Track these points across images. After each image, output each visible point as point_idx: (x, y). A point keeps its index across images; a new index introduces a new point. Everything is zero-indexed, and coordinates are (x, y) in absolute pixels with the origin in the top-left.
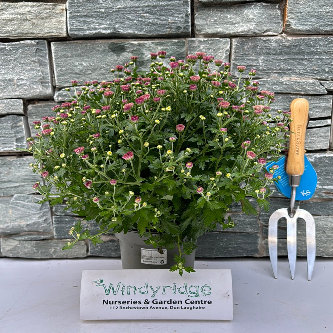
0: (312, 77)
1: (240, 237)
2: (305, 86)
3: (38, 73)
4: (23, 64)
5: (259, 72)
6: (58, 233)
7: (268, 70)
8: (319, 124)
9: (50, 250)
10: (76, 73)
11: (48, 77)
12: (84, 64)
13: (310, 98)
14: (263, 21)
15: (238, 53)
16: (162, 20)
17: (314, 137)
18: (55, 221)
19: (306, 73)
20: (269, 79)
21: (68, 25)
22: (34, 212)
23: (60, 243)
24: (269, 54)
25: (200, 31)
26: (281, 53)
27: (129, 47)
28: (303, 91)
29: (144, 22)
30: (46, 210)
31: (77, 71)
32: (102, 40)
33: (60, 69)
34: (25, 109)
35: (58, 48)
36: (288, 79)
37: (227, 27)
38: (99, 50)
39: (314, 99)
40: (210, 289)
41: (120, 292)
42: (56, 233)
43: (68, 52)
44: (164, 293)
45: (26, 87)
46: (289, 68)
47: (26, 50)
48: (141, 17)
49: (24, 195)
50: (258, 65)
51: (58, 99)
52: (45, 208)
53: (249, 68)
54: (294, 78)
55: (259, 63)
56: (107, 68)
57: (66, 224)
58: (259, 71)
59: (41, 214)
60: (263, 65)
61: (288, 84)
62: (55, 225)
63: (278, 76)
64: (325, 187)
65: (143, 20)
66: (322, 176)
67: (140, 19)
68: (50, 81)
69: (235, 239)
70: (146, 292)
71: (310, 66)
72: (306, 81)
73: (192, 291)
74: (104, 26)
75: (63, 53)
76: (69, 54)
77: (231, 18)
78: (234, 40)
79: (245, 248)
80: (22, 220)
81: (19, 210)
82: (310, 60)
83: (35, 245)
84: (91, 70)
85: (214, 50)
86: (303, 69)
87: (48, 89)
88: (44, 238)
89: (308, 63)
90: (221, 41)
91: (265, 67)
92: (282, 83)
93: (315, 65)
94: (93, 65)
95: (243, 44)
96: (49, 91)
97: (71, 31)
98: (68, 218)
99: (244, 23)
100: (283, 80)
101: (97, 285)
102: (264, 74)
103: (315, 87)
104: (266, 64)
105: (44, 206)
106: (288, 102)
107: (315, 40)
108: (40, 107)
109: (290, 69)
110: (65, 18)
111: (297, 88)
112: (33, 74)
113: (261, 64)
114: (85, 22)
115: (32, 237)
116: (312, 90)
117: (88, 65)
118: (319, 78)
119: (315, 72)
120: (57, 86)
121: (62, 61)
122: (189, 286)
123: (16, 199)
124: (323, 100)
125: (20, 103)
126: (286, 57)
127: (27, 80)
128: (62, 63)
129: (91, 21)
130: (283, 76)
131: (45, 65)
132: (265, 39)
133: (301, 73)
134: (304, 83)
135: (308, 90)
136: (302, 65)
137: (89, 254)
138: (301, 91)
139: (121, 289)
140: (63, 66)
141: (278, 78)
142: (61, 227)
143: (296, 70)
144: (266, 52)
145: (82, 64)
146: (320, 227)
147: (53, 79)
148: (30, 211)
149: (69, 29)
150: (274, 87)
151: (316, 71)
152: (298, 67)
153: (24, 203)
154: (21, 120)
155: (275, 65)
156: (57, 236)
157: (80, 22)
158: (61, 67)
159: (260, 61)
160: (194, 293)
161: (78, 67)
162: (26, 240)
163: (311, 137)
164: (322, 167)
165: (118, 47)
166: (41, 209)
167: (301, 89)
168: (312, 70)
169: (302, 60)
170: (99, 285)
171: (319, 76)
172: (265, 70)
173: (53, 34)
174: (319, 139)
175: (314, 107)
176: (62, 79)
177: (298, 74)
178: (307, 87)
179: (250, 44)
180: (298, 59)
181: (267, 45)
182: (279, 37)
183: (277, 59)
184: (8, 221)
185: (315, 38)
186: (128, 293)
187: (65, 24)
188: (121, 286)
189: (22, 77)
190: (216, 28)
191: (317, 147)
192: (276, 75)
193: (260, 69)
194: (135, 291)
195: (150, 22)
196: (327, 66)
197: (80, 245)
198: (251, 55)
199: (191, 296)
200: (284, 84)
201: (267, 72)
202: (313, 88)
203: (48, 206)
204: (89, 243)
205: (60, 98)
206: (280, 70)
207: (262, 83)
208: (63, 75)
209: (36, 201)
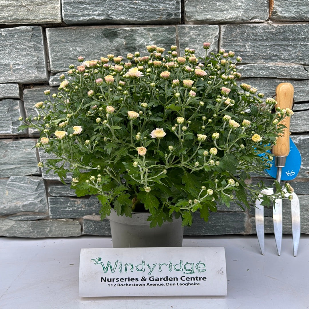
0: (296, 62)
1: (227, 216)
2: (290, 71)
3: (34, 58)
4: (19, 49)
5: (247, 58)
6: (53, 213)
7: (255, 55)
8: (303, 107)
9: (46, 229)
10: (71, 59)
11: (43, 62)
12: (78, 49)
13: (294, 83)
14: (251, 9)
15: (226, 39)
16: (154, 7)
17: (298, 120)
18: (50, 202)
19: (291, 59)
20: (256, 65)
21: (63, 11)
22: (30, 193)
23: (55, 223)
24: (256, 40)
25: (190, 17)
26: (267, 40)
27: (122, 33)
28: (288, 76)
29: (136, 9)
30: (41, 191)
31: (71, 56)
32: (95, 26)
33: (55, 54)
34: (21, 93)
35: (53, 33)
36: (274, 64)
37: (216, 14)
38: (93, 36)
39: (298, 84)
40: (205, 265)
41: (118, 270)
42: (52, 213)
43: (63, 38)
44: (160, 270)
45: (21, 72)
46: (275, 53)
47: (22, 36)
48: (133, 4)
49: (20, 176)
50: (245, 50)
51: (53, 84)
52: (41, 190)
53: (237, 54)
54: (279, 64)
55: (246, 49)
56: (100, 54)
57: (61, 204)
58: (246, 56)
59: (37, 195)
60: (250, 51)
61: (273, 69)
62: (51, 206)
63: (264, 61)
65: (136, 7)
66: (306, 157)
67: (132, 6)
68: (45, 65)
69: (222, 218)
70: (143, 270)
71: (294, 52)
72: (291, 67)
73: (187, 269)
74: (98, 12)
75: (58, 39)
76: (64, 40)
77: (219, 6)
78: (222, 26)
79: (232, 226)
80: (18, 200)
81: (15, 191)
82: (295, 46)
83: (31, 225)
84: (84, 55)
85: (204, 36)
86: (288, 55)
87: (43, 74)
88: (40, 218)
89: (293, 49)
90: (210, 28)
91: (252, 53)
92: (268, 68)
93: (299, 51)
94: (87, 50)
95: (231, 30)
96: (44, 76)
97: (65, 17)
98: (63, 199)
99: (233, 10)
100: (269, 66)
101: (96, 263)
102: (251, 60)
103: (300, 72)
104: (253, 50)
105: (39, 187)
106: (273, 87)
107: (300, 27)
108: (35, 91)
109: (276, 55)
110: (59, 5)
111: (282, 73)
112: (29, 59)
113: (248, 50)
114: (79, 9)
115: (28, 217)
116: (297, 75)
117: (82, 50)
118: (303, 63)
119: (300, 58)
120: (52, 70)
121: (56, 47)
122: (184, 264)
123: (12, 181)
124: (307, 85)
125: (16, 87)
126: (272, 44)
127: (22, 65)
128: (57, 48)
129: (85, 7)
130: (269, 62)
131: (40, 50)
132: (252, 25)
133: (286, 58)
134: (289, 68)
135: (293, 75)
136: (287, 51)
137: (83, 233)
138: (286, 76)
139: (118, 266)
140: (58, 52)
141: (264, 64)
142: (56, 207)
143: (281, 56)
144: (253, 39)
145: (76, 50)
146: (304, 206)
147: (48, 64)
148: (26, 192)
149: (63, 15)
150: (260, 72)
151: (301, 56)
152: (283, 53)
153: (20, 184)
154: (17, 104)
155: (261, 51)
156: (53, 216)
157: (74, 8)
158: (56, 52)
159: (248, 47)
160: (189, 270)
161: (73, 52)
162: (22, 220)
163: (296, 120)
164: (305, 148)
165: (111, 33)
166: (37, 190)
167: (286, 74)
168: (296, 56)
169: (287, 46)
170: (98, 263)
171: (303, 62)
172: (252, 55)
173: (48, 20)
174: (302, 122)
175: (298, 92)
176: (57, 64)
177: (283, 60)
178: (292, 72)
179: (238, 30)
180: (283, 45)
181: (254, 32)
182: (265, 24)
183: (263, 45)
184: (4, 202)
185: (300, 25)
186: (126, 270)
187: (59, 11)
188: (119, 264)
189: (18, 62)
190: (205, 15)
191: (301, 129)
192: (263, 60)
193: (248, 54)
194: (132, 269)
195: (142, 9)
197: (74, 224)
198: (239, 41)
199: (187, 273)
200: (270, 69)
201: (254, 58)
202: (297, 73)
203: (44, 187)
204: (83, 222)
205: (55, 83)
206: (266, 55)
207: (249, 68)
208: (57, 60)
209: (31, 182)
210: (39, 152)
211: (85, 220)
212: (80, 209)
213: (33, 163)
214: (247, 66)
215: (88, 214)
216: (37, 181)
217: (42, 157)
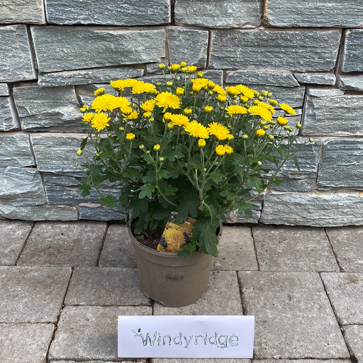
0: (287, 69)
2: (279, 79)
3: (21, 59)
4: (5, 50)
5: (237, 64)
6: (51, 200)
7: (245, 61)
9: (45, 213)
10: (59, 59)
11: (31, 62)
12: (65, 50)
13: (284, 90)
14: (242, 16)
15: (216, 44)
16: (141, 12)
18: (47, 190)
19: (282, 66)
20: (246, 71)
21: (47, 13)
22: (27, 183)
23: (53, 209)
24: (247, 46)
25: (180, 20)
26: (258, 46)
27: (108, 37)
28: (278, 83)
29: (123, 13)
30: (38, 181)
31: (59, 57)
32: (82, 27)
33: (41, 55)
34: (11, 91)
35: (38, 33)
36: (264, 70)
37: (206, 19)
38: (79, 38)
39: (287, 91)
42: (49, 201)
43: (49, 38)
45: (10, 73)
46: (266, 60)
47: (6, 36)
48: (120, 8)
49: (17, 168)
50: (236, 56)
51: (42, 85)
54: (270, 70)
55: (237, 55)
56: (88, 55)
57: (57, 193)
58: (236, 62)
59: (34, 184)
60: (241, 57)
61: (263, 77)
62: (48, 194)
64: (292, 169)
65: (123, 11)
67: (119, 10)
68: (32, 66)
71: (285, 59)
72: (281, 75)
74: (83, 16)
75: (44, 39)
76: (49, 40)
77: (210, 10)
78: (212, 32)
80: (17, 189)
81: (13, 180)
82: (287, 53)
83: (30, 210)
84: (72, 56)
85: (193, 42)
86: (279, 62)
87: (31, 74)
88: (38, 204)
89: (284, 55)
90: (200, 34)
91: (242, 59)
92: (258, 75)
93: (291, 58)
94: (74, 52)
95: (221, 36)
96: (33, 77)
97: (49, 20)
98: (59, 188)
99: (223, 17)
100: (259, 73)
102: (241, 65)
103: (289, 80)
104: (243, 56)
105: (36, 178)
107: (292, 34)
108: (24, 89)
109: (267, 62)
110: (43, 6)
111: (272, 80)
112: (15, 61)
113: (238, 56)
114: (64, 12)
115: (27, 203)
116: (286, 83)
117: (69, 51)
118: (293, 70)
119: (291, 65)
120: (40, 71)
121: (43, 47)
123: (10, 171)
124: (296, 92)
125: (5, 87)
126: (263, 50)
127: (9, 66)
128: (43, 49)
129: (70, 10)
130: (259, 68)
131: (26, 51)
132: (243, 31)
133: (277, 65)
134: (278, 76)
135: (282, 83)
136: (279, 58)
137: (80, 218)
138: (276, 83)
140: (45, 53)
141: (254, 70)
142: (53, 196)
143: (272, 62)
144: (244, 45)
145: (62, 51)
147: (35, 62)
148: (24, 182)
149: (47, 17)
150: (250, 79)
151: (292, 63)
152: (274, 59)
153: (17, 174)
154: (8, 102)
155: (252, 57)
156: (50, 203)
157: (58, 11)
158: (43, 53)
159: (238, 53)
161: (60, 53)
162: (22, 206)
165: (97, 36)
166: (33, 180)
168: (288, 63)
169: (279, 52)
172: (242, 61)
173: (31, 21)
175: (286, 99)
176: (45, 65)
177: (274, 66)
178: (281, 80)
179: (229, 36)
180: (274, 52)
181: (245, 38)
182: (256, 30)
183: (254, 52)
184: (4, 190)
185: (292, 32)
187: (43, 12)
189: (5, 63)
190: (196, 19)
192: (253, 66)
193: (238, 60)
195: (129, 13)
196: (302, 59)
197: (71, 210)
198: (229, 47)
200: (260, 77)
201: (244, 64)
202: (286, 81)
203: (40, 177)
204: (80, 209)
205: (43, 84)
206: (257, 62)
207: (238, 74)
208: (44, 61)
209: (28, 173)
210: (33, 148)
211: (81, 207)
212: (75, 198)
213: (27, 155)
214: (237, 73)
215: (84, 202)
216: (33, 172)
217: (36, 151)
